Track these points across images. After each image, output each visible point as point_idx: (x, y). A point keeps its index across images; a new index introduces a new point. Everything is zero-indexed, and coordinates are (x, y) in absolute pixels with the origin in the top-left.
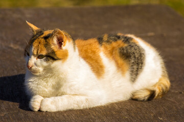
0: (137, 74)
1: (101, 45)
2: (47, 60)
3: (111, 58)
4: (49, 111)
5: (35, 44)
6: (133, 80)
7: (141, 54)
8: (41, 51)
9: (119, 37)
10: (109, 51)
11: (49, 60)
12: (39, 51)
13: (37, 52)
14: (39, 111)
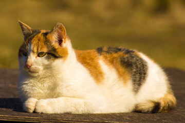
0: (140, 85)
1: (101, 54)
2: (48, 58)
3: (111, 66)
4: (44, 112)
5: (34, 41)
6: (136, 90)
7: (143, 65)
8: (41, 48)
9: (120, 50)
10: (109, 60)
11: (50, 58)
12: (39, 49)
13: (38, 50)
14: (34, 112)
